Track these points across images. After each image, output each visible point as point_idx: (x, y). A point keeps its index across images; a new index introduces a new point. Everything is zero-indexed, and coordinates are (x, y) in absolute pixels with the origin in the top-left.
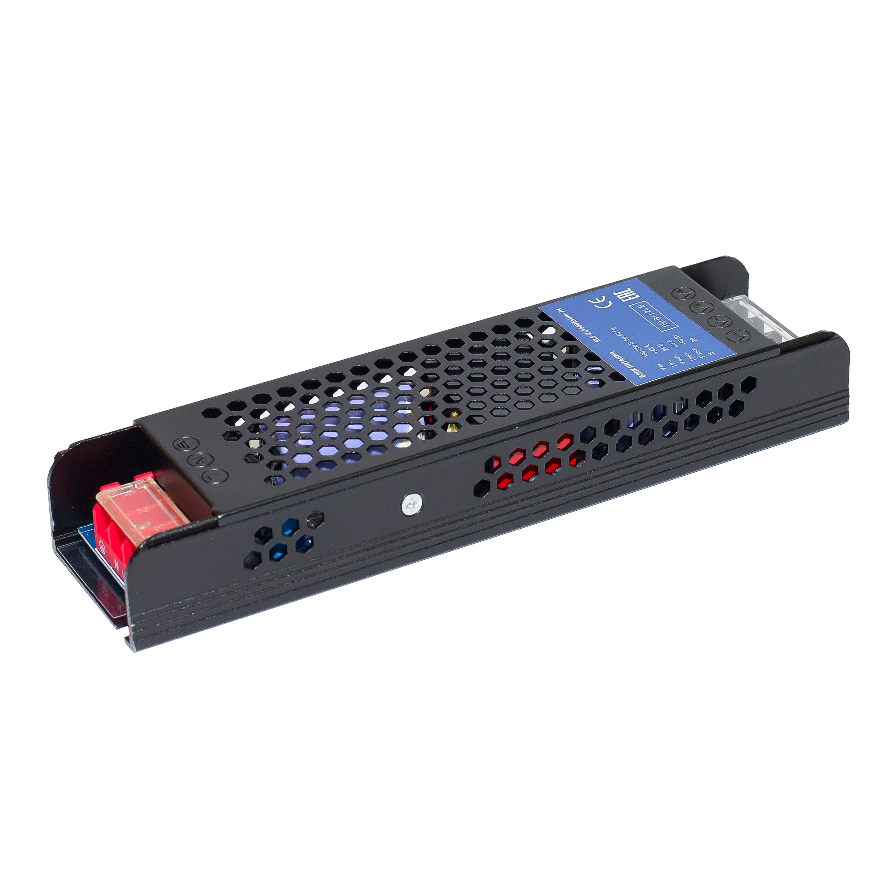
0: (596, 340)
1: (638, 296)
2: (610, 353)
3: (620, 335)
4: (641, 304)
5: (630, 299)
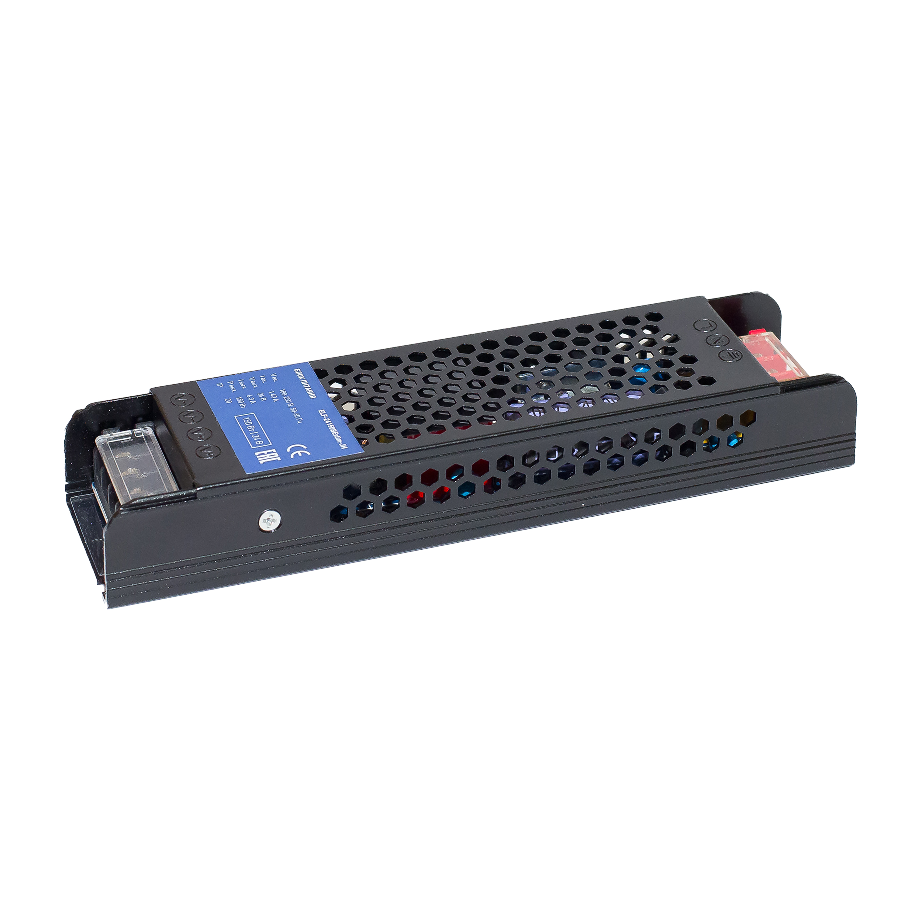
0: (323, 412)
1: (257, 454)
2: (315, 397)
3: (297, 414)
4: (258, 445)
5: (265, 452)
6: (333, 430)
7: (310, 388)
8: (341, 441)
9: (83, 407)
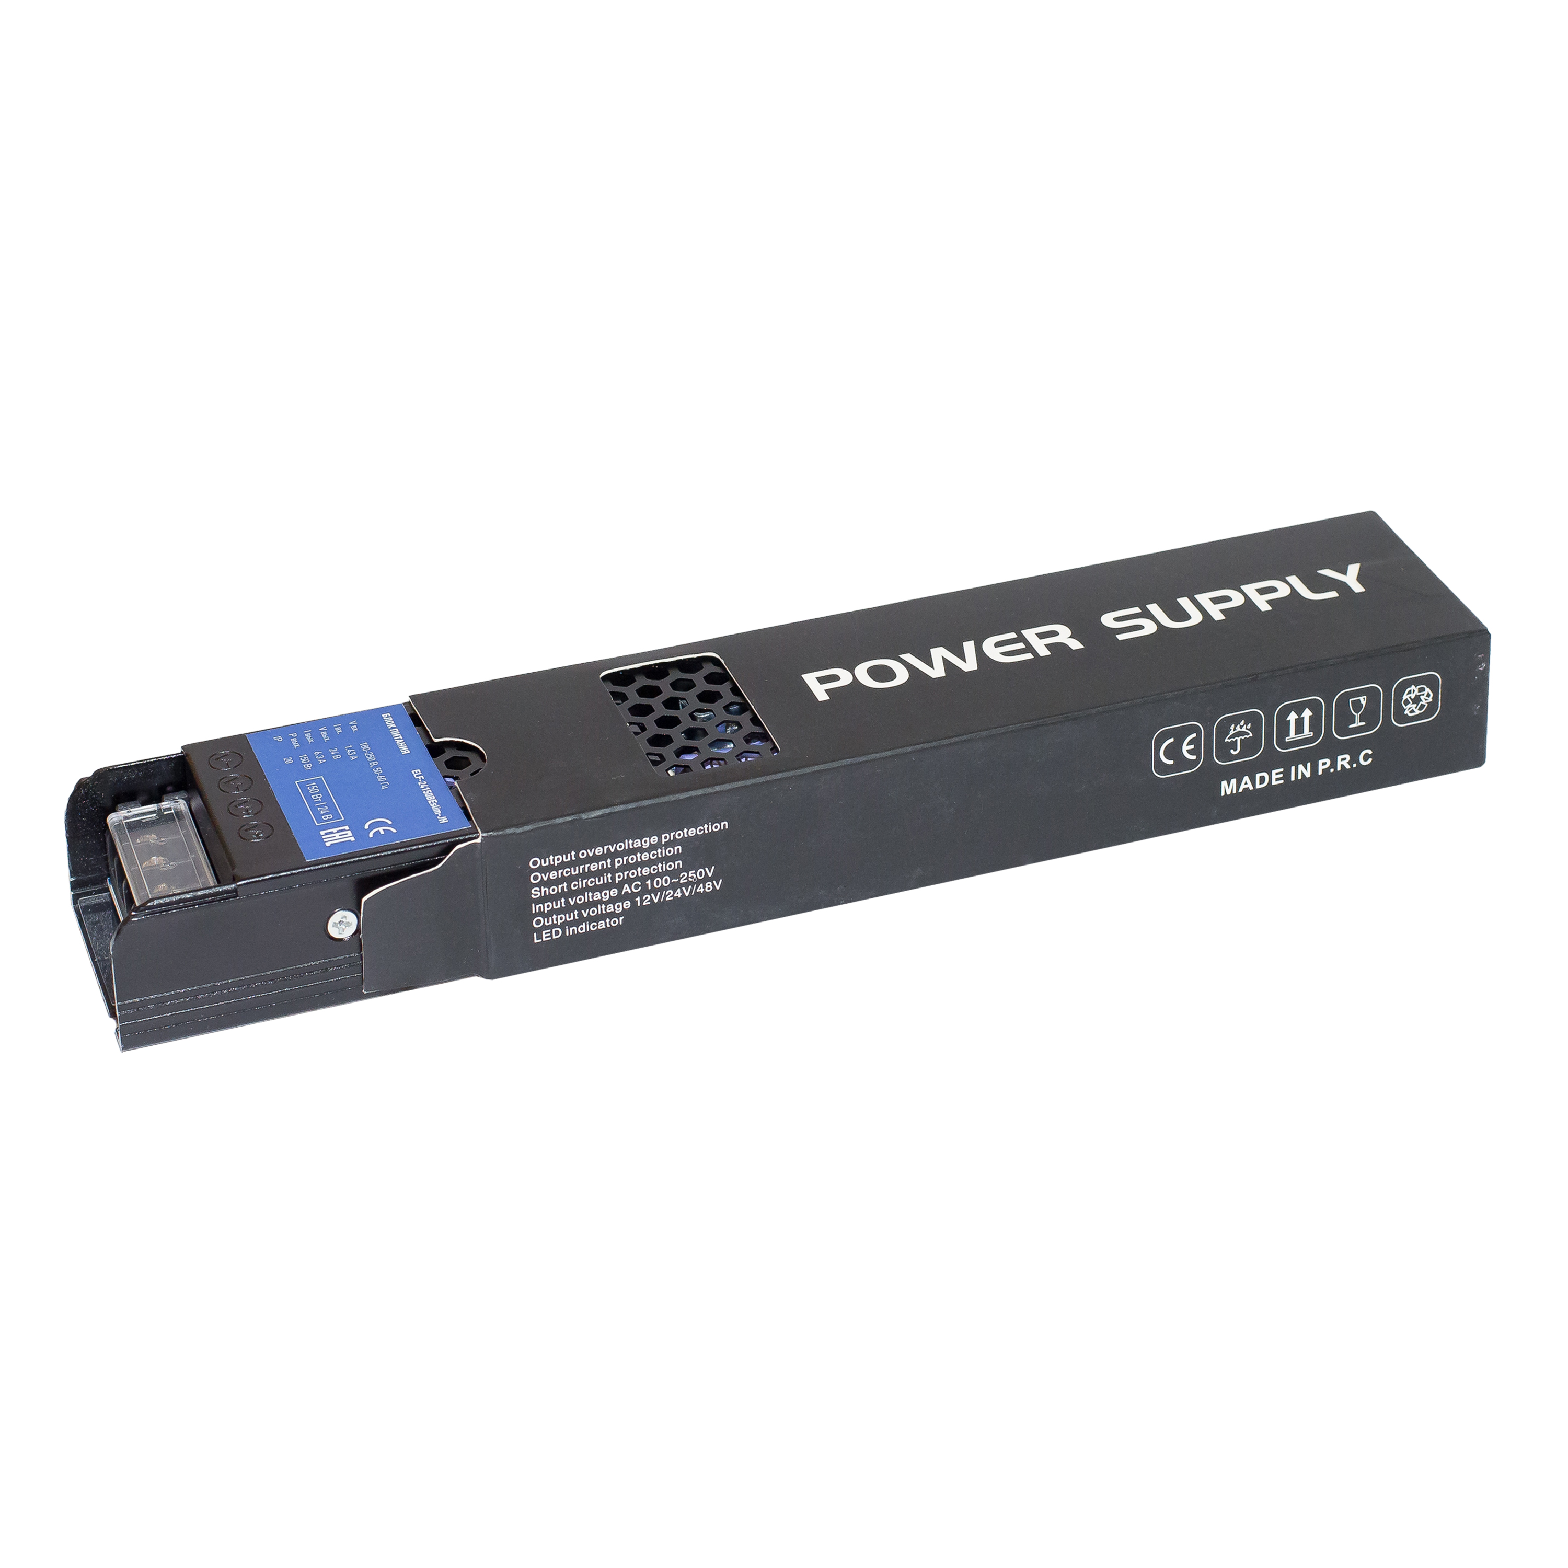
0: (418, 772)
1: (322, 833)
2: (409, 752)
3: (381, 777)
4: (327, 821)
5: (335, 830)
6: (430, 797)
7: (403, 740)
8: (440, 812)
9: (89, 774)
